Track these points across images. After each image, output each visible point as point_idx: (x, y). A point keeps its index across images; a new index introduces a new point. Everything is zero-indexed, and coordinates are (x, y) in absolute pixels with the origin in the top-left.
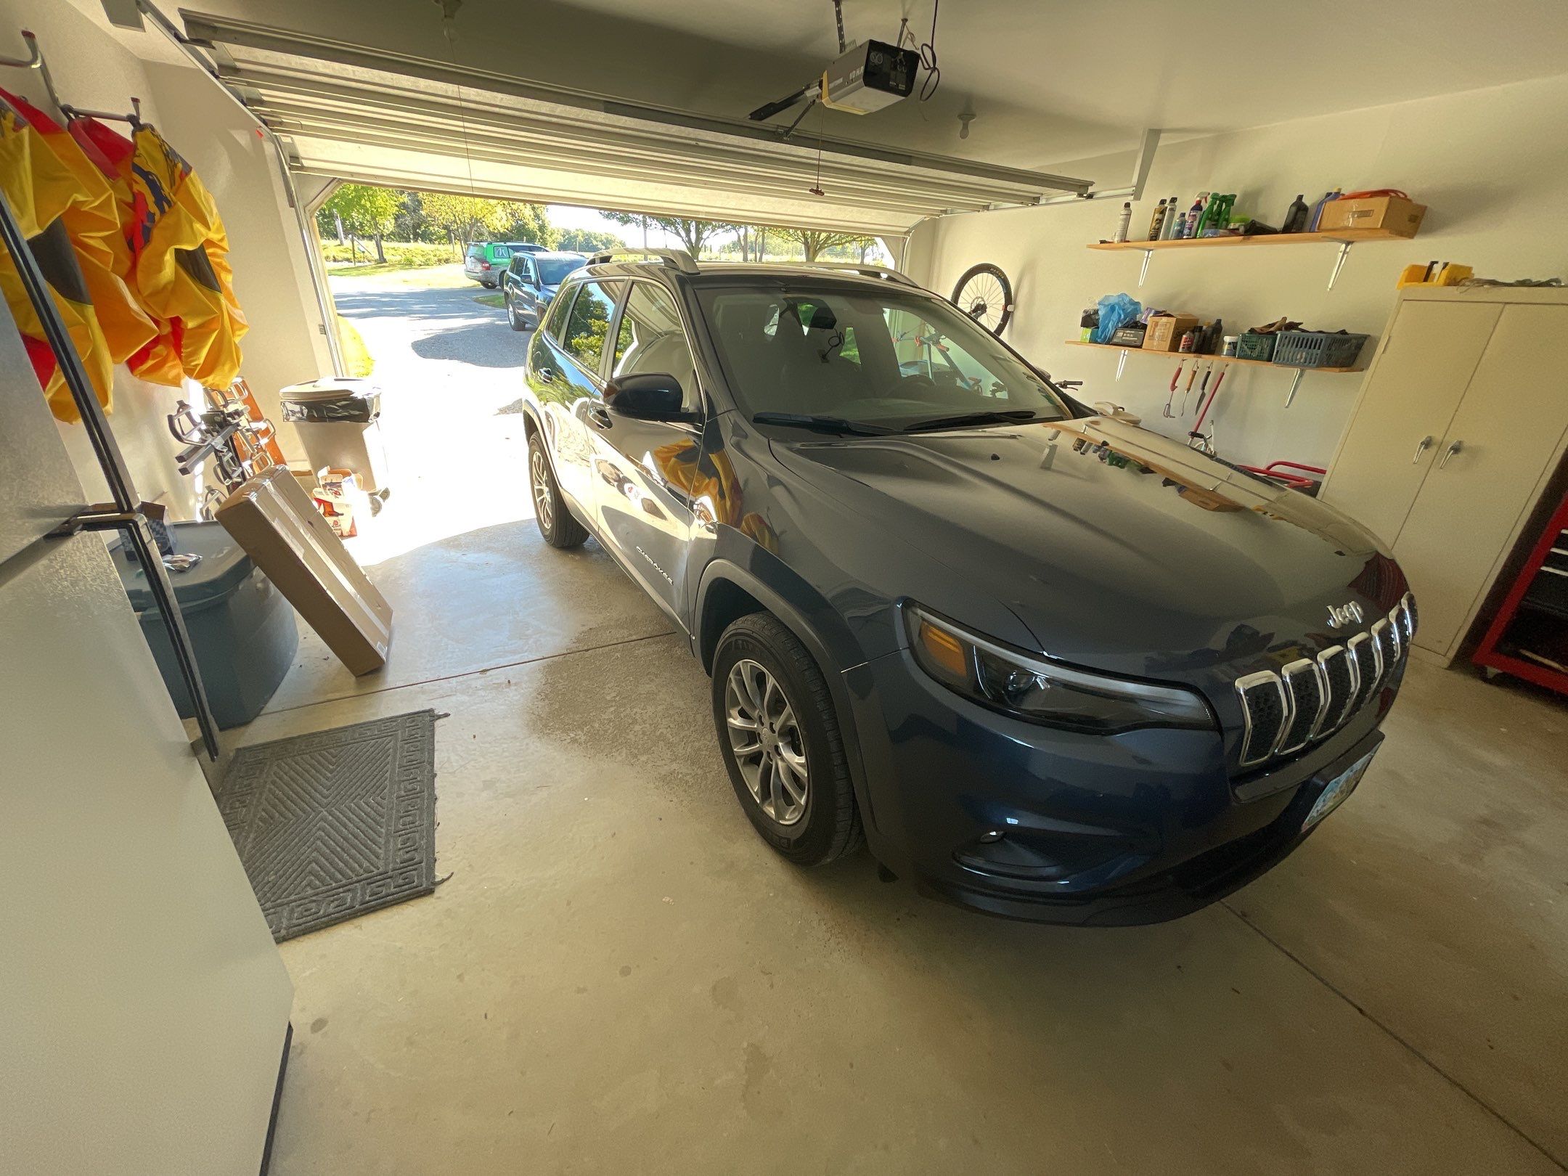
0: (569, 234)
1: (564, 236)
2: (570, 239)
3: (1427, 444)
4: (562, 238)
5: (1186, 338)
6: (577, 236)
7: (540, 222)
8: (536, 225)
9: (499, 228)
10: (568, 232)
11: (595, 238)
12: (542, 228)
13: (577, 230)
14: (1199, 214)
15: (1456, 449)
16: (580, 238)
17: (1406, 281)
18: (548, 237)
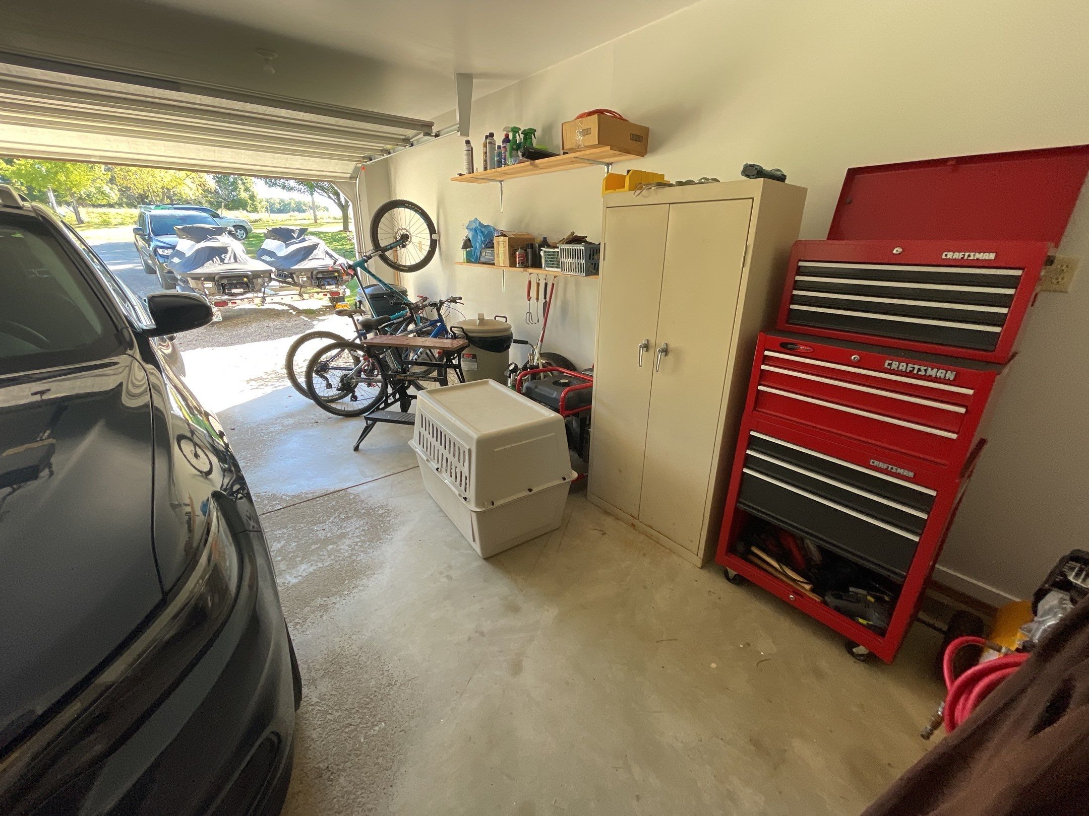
0: (284, 202)
1: (280, 204)
2: (284, 205)
3: (646, 347)
4: (278, 205)
5: (519, 255)
6: (290, 204)
7: (251, 193)
8: (246, 195)
9: (191, 196)
10: (283, 201)
11: (304, 205)
12: (252, 197)
13: (290, 199)
14: (508, 145)
15: (665, 351)
16: (293, 205)
17: (607, 189)
18: (258, 204)
